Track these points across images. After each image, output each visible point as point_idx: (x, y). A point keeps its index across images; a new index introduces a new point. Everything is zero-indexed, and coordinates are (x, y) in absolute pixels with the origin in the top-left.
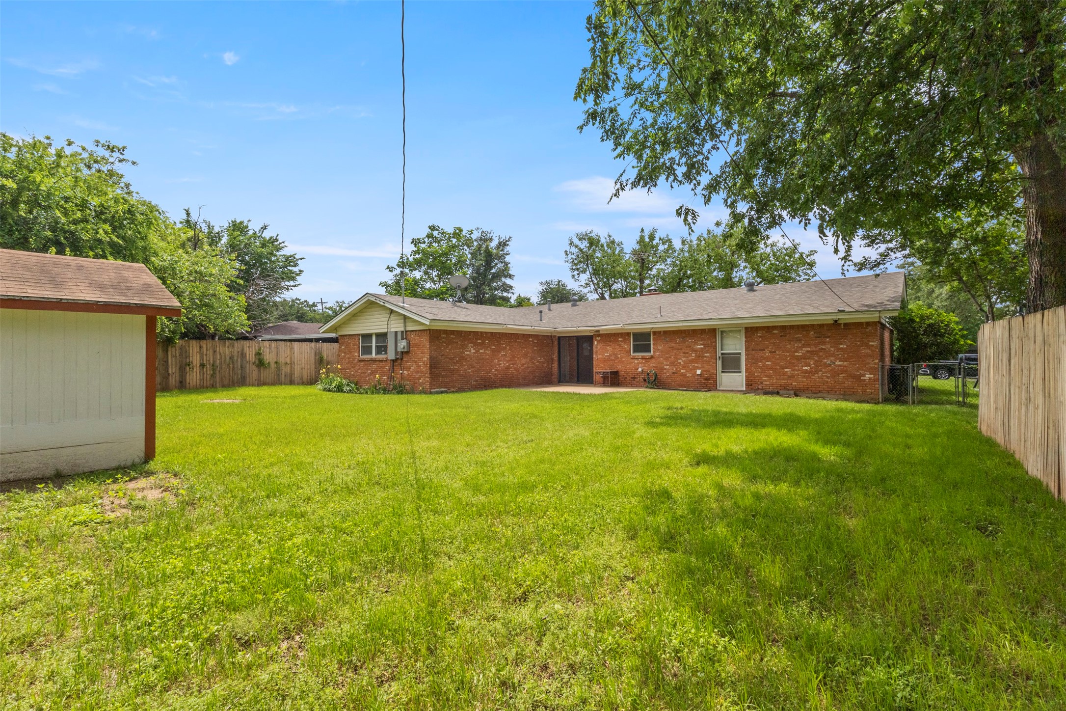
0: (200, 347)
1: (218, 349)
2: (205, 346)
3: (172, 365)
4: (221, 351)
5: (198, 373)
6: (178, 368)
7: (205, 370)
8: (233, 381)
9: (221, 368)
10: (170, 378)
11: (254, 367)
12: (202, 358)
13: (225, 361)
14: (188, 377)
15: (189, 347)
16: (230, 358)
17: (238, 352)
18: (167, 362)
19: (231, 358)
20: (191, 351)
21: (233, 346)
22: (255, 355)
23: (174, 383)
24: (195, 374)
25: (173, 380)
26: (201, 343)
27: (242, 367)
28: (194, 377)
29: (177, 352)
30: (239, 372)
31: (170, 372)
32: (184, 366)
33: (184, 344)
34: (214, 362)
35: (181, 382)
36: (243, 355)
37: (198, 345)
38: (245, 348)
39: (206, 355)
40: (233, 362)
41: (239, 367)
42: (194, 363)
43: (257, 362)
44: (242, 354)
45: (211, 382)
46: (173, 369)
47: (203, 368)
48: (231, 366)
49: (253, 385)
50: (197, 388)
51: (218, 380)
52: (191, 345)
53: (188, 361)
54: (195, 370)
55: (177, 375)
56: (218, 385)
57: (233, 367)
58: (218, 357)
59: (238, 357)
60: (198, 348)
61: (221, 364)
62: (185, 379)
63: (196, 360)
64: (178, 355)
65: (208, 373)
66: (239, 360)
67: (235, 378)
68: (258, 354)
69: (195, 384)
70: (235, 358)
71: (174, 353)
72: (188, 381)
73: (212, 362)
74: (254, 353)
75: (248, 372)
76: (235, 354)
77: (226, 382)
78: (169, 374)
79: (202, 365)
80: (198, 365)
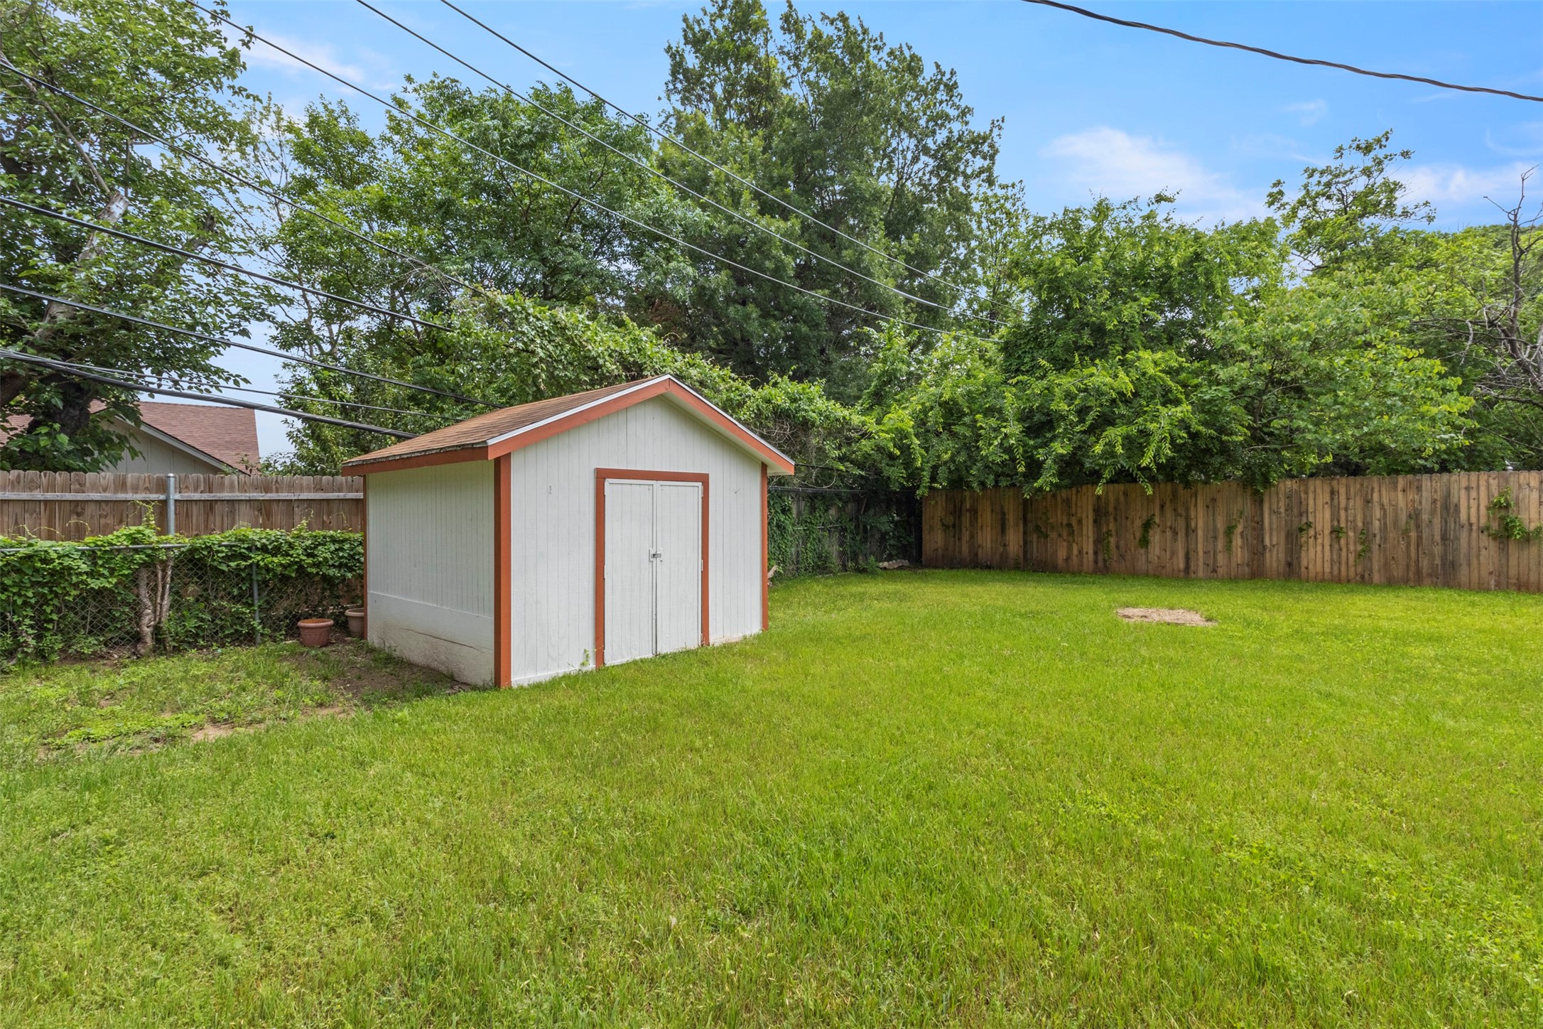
0: (1332, 493)
1: (1376, 496)
2: (1343, 490)
3: (1271, 530)
4: (1385, 501)
5: (1327, 548)
6: (1283, 534)
7: (1343, 542)
8: (1418, 572)
9: (1385, 539)
10: (1268, 555)
11: (1485, 540)
12: (1335, 516)
13: (1395, 522)
14: (1303, 554)
15: (1306, 493)
16: (1410, 517)
17: (1434, 502)
18: (1261, 523)
19: (1415, 516)
20: (1311, 502)
21: (1419, 489)
22: (1488, 508)
23: (1275, 565)
24: (1319, 548)
25: (1275, 558)
26: (1335, 483)
27: (1444, 538)
28: (1317, 554)
29: (1282, 504)
30: (1438, 550)
31: (1267, 542)
32: (1296, 534)
33: (1295, 487)
34: (1367, 523)
35: (1289, 564)
36: (1448, 508)
37: (1327, 489)
38: (1454, 491)
39: (1346, 509)
40: (1418, 527)
41: (1438, 538)
42: (1319, 528)
43: (1495, 526)
44: (1446, 507)
45: (1359, 569)
46: (1274, 539)
47: (1338, 538)
48: (1413, 534)
49: (1482, 588)
50: (1323, 580)
51: (1376, 567)
52: (1311, 488)
53: (1304, 520)
54: (1320, 541)
55: (1282, 548)
56: (1376, 577)
57: (1419, 538)
58: (1377, 513)
59: (1433, 512)
60: (1327, 498)
61: (1384, 528)
62: (1299, 558)
63: (1322, 518)
64: (1282, 510)
65: (1352, 548)
66: (1437, 521)
67: (1425, 563)
68: (1501, 507)
69: (1319, 569)
70: (1425, 517)
71: (1275, 507)
72: (1304, 563)
73: (1360, 524)
74: (1484, 503)
75: (1464, 550)
76: (1426, 505)
77: (1398, 572)
78: (1264, 547)
79: (1336, 532)
80: (1327, 531)
